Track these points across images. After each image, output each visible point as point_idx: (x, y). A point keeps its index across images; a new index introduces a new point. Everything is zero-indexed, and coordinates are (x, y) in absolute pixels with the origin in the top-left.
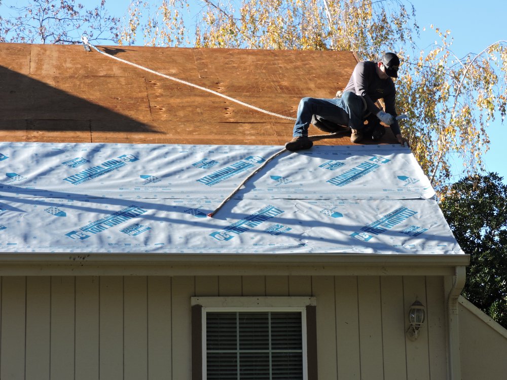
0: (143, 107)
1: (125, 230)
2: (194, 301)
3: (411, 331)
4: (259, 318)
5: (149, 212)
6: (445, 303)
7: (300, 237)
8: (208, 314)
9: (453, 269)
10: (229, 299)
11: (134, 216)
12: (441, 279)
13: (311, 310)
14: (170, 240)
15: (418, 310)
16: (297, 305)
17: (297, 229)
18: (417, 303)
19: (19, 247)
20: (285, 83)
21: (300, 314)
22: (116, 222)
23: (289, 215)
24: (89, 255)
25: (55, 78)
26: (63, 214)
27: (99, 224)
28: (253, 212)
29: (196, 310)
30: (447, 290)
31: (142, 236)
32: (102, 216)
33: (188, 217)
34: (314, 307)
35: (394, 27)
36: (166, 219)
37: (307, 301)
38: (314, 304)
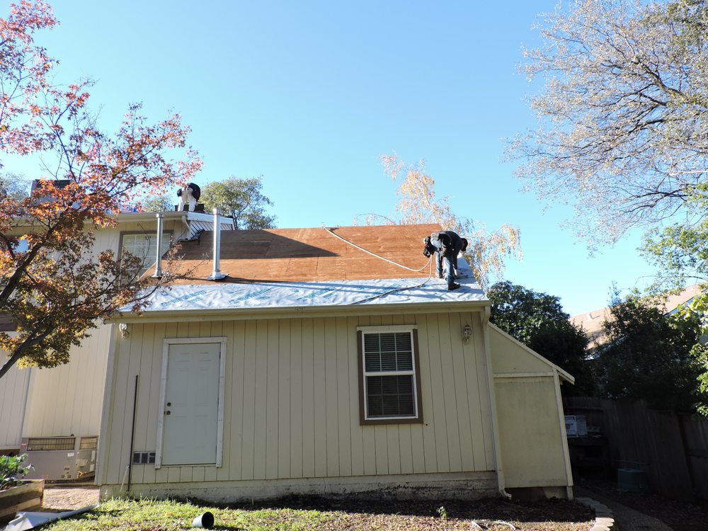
0: (343, 248)
1: (324, 297)
2: (358, 329)
3: (465, 340)
4: (390, 336)
5: (338, 288)
6: (481, 326)
7: (408, 295)
8: (365, 335)
9: (484, 307)
10: (375, 327)
11: (330, 290)
12: (479, 313)
13: (415, 331)
14: (345, 300)
15: (468, 329)
16: (408, 329)
17: (407, 292)
18: (468, 326)
19: (274, 305)
20: (408, 236)
21: (410, 333)
22: (322, 293)
23: (404, 287)
24: (304, 307)
25: (308, 240)
26: (297, 291)
27: (313, 295)
28: (386, 286)
29: (359, 333)
30: (482, 319)
31: (332, 299)
32: (316, 291)
33: (355, 289)
34: (417, 330)
35: (465, 228)
36: (345, 291)
37: (413, 327)
38: (416, 328)
